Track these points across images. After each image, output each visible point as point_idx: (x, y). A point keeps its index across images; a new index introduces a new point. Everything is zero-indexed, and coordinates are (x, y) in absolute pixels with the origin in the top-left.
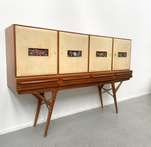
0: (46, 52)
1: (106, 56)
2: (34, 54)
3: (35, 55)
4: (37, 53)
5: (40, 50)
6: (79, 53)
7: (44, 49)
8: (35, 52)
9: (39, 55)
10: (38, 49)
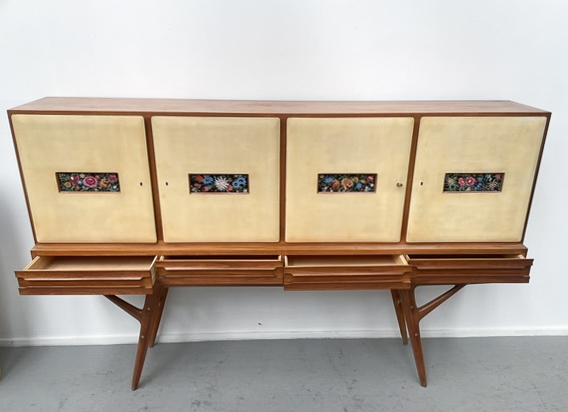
0: (113, 182)
1: (373, 190)
2: (78, 188)
3: (80, 189)
4: (85, 183)
5: (93, 174)
6: (237, 181)
7: (105, 174)
8: (80, 182)
9: (91, 190)
10: (86, 174)
